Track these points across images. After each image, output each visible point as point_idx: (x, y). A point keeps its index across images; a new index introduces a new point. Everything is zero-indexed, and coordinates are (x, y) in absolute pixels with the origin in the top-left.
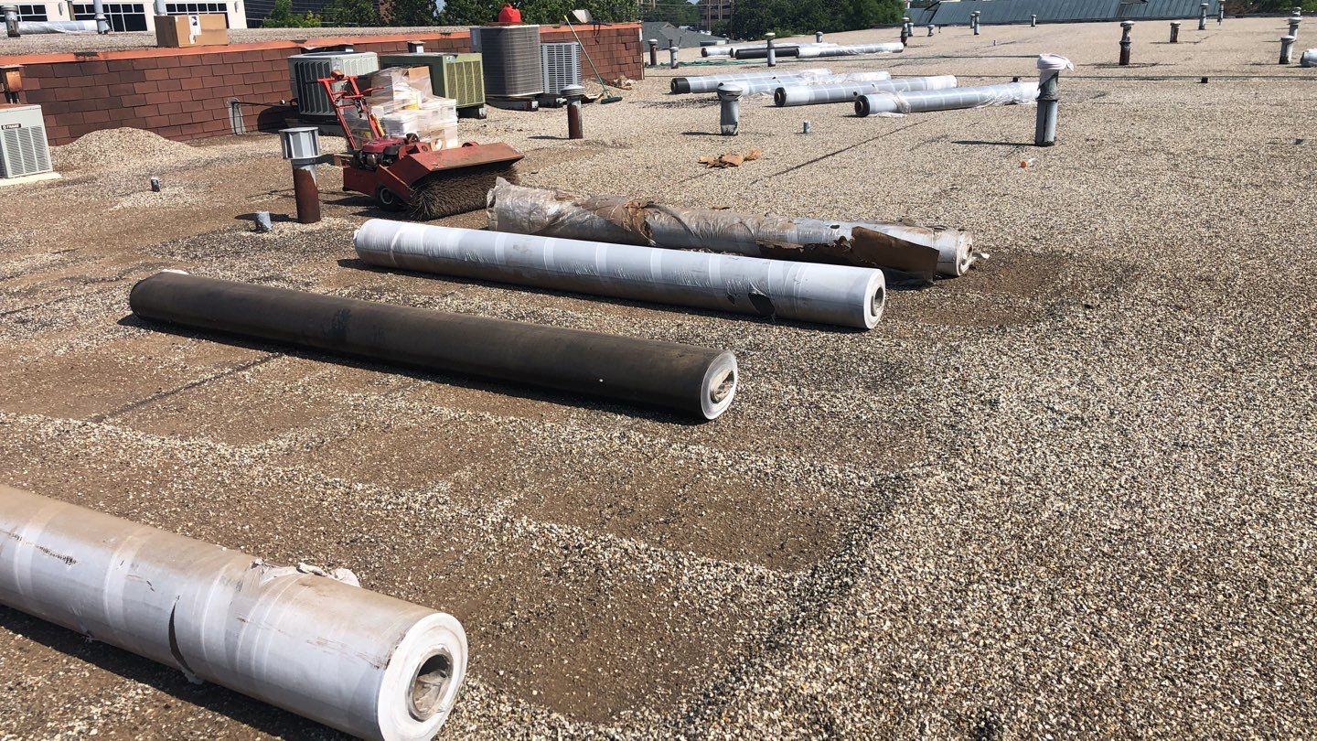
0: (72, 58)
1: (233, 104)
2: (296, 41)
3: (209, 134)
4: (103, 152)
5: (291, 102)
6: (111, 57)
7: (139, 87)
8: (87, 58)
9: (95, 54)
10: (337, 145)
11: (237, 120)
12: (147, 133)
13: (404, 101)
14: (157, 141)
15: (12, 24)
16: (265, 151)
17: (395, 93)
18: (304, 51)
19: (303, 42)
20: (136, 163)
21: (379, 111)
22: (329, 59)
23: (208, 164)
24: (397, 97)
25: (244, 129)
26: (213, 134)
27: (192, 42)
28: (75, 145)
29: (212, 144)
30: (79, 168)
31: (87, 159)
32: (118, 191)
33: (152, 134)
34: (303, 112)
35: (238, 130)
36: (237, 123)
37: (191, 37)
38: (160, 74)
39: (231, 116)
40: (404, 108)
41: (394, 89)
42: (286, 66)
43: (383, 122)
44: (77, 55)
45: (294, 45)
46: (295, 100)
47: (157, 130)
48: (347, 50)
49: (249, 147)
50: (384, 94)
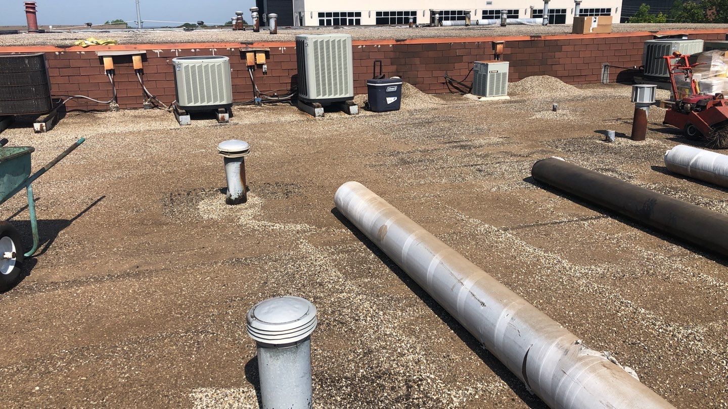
0: (528, 38)
1: (605, 66)
2: (651, 32)
3: (588, 82)
4: (532, 88)
5: (640, 67)
6: (548, 38)
7: (558, 55)
8: (536, 39)
9: (540, 37)
10: (664, 95)
11: (606, 75)
12: (556, 79)
13: (717, 72)
14: (560, 83)
15: (504, 20)
16: (618, 94)
17: (712, 66)
18: (655, 37)
19: (656, 32)
20: (546, 95)
21: (698, 77)
22: (671, 43)
23: (584, 99)
24: (712, 69)
25: (608, 81)
26: (590, 82)
27: (591, 31)
28: (519, 83)
29: (589, 88)
30: (519, 95)
31: (524, 91)
32: (535, 109)
33: (559, 80)
34: (646, 74)
35: (605, 81)
36: (605, 76)
37: (591, 29)
38: (570, 48)
39: (602, 73)
40: (716, 76)
41: (712, 64)
42: (642, 46)
43: (699, 84)
44: (531, 37)
45: (650, 34)
46: (643, 66)
47: (561, 78)
48: (683, 38)
49: (609, 91)
50: (704, 67)
